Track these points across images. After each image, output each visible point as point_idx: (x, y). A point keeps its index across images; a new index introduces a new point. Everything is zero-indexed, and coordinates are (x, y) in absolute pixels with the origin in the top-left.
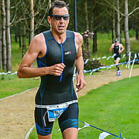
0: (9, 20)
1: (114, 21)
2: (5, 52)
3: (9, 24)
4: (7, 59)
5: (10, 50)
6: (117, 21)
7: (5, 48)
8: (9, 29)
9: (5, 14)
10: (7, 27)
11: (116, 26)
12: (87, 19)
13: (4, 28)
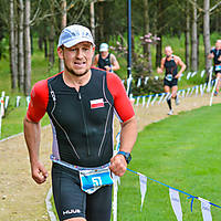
0: (28, 16)
1: (188, 18)
2: (22, 65)
3: (29, 22)
4: (25, 75)
5: (30, 62)
6: (192, 19)
7: (22, 59)
8: (28, 29)
9: (22, 7)
10: (25, 26)
11: (191, 27)
12: (147, 15)
13: (21, 27)
